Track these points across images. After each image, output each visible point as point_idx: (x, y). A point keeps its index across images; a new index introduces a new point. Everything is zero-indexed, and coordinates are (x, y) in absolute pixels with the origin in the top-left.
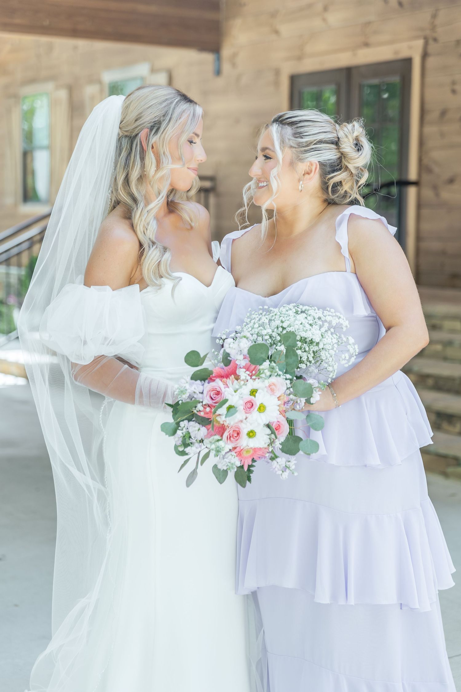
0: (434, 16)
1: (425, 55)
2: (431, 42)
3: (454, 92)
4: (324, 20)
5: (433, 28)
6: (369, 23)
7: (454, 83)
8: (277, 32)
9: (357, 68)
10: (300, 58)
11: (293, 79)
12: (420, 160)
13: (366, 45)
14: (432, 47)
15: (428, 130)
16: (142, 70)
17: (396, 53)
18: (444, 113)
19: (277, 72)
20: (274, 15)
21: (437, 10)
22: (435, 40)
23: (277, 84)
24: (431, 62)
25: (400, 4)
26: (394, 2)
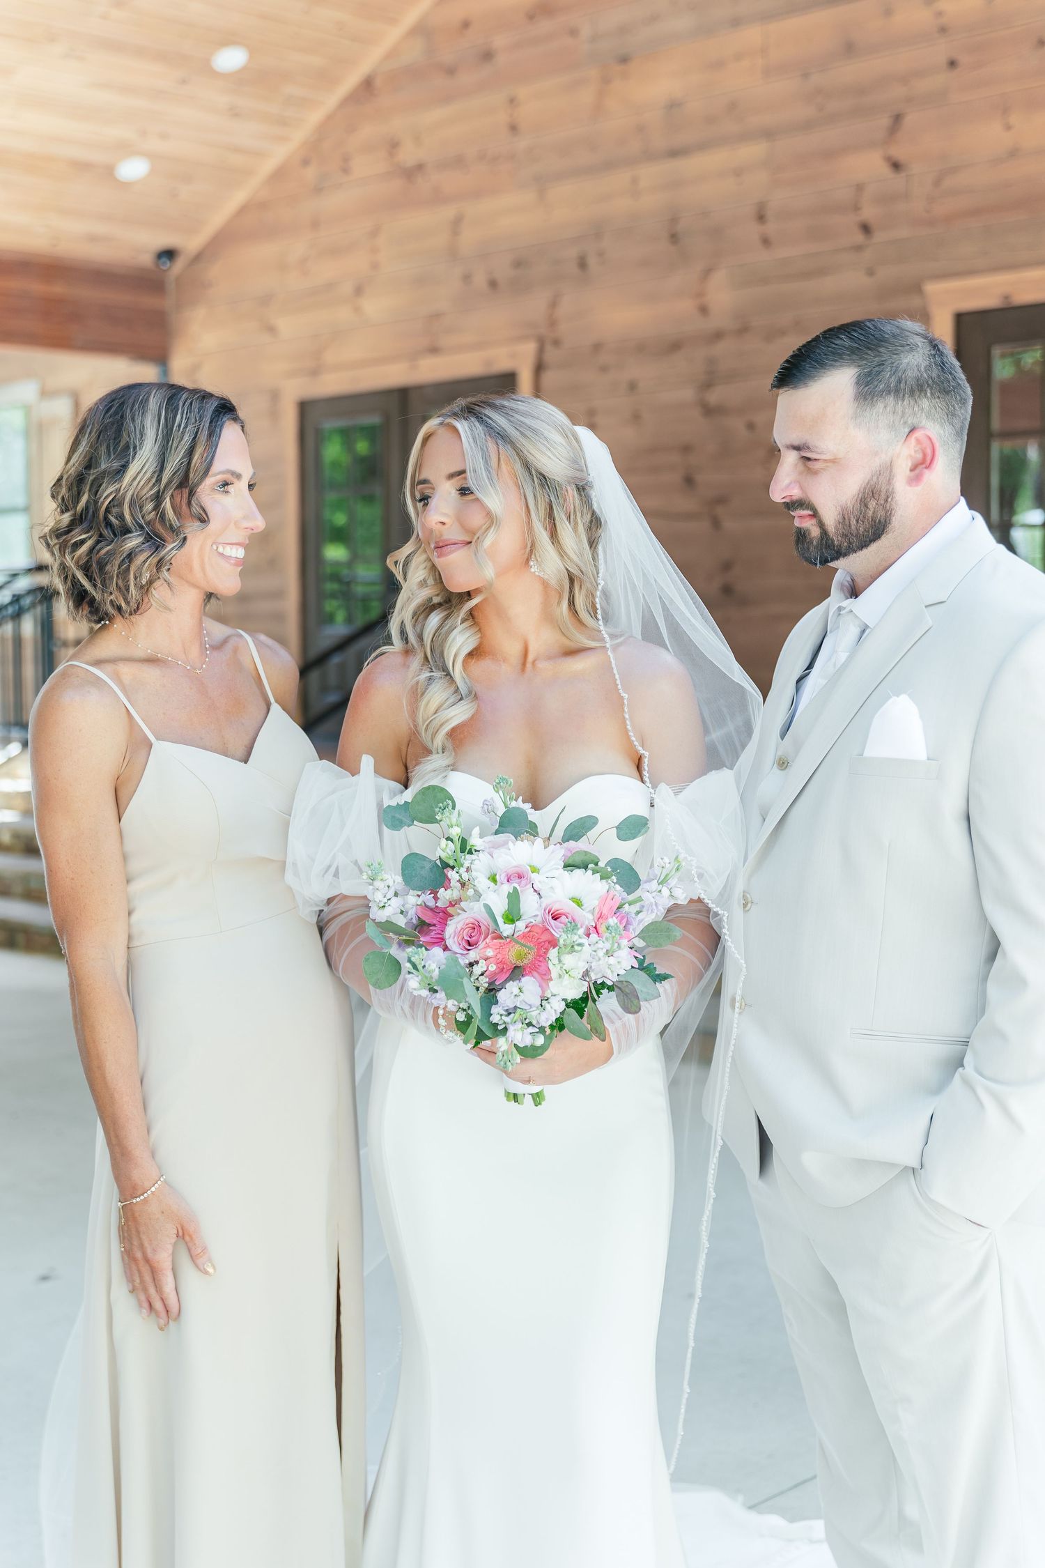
0: (553, 304)
1: (539, 368)
2: (549, 346)
4: (357, 310)
5: (552, 323)
6: (436, 316)
8: (271, 330)
9: (419, 388)
10: (315, 372)
11: (305, 408)
13: (434, 350)
14: (551, 355)
16: (27, 391)
17: (487, 364)
19: (275, 396)
20: (266, 300)
21: (558, 294)
22: (557, 343)
23: (274, 414)
24: (548, 378)
25: (493, 284)
26: (480, 280)
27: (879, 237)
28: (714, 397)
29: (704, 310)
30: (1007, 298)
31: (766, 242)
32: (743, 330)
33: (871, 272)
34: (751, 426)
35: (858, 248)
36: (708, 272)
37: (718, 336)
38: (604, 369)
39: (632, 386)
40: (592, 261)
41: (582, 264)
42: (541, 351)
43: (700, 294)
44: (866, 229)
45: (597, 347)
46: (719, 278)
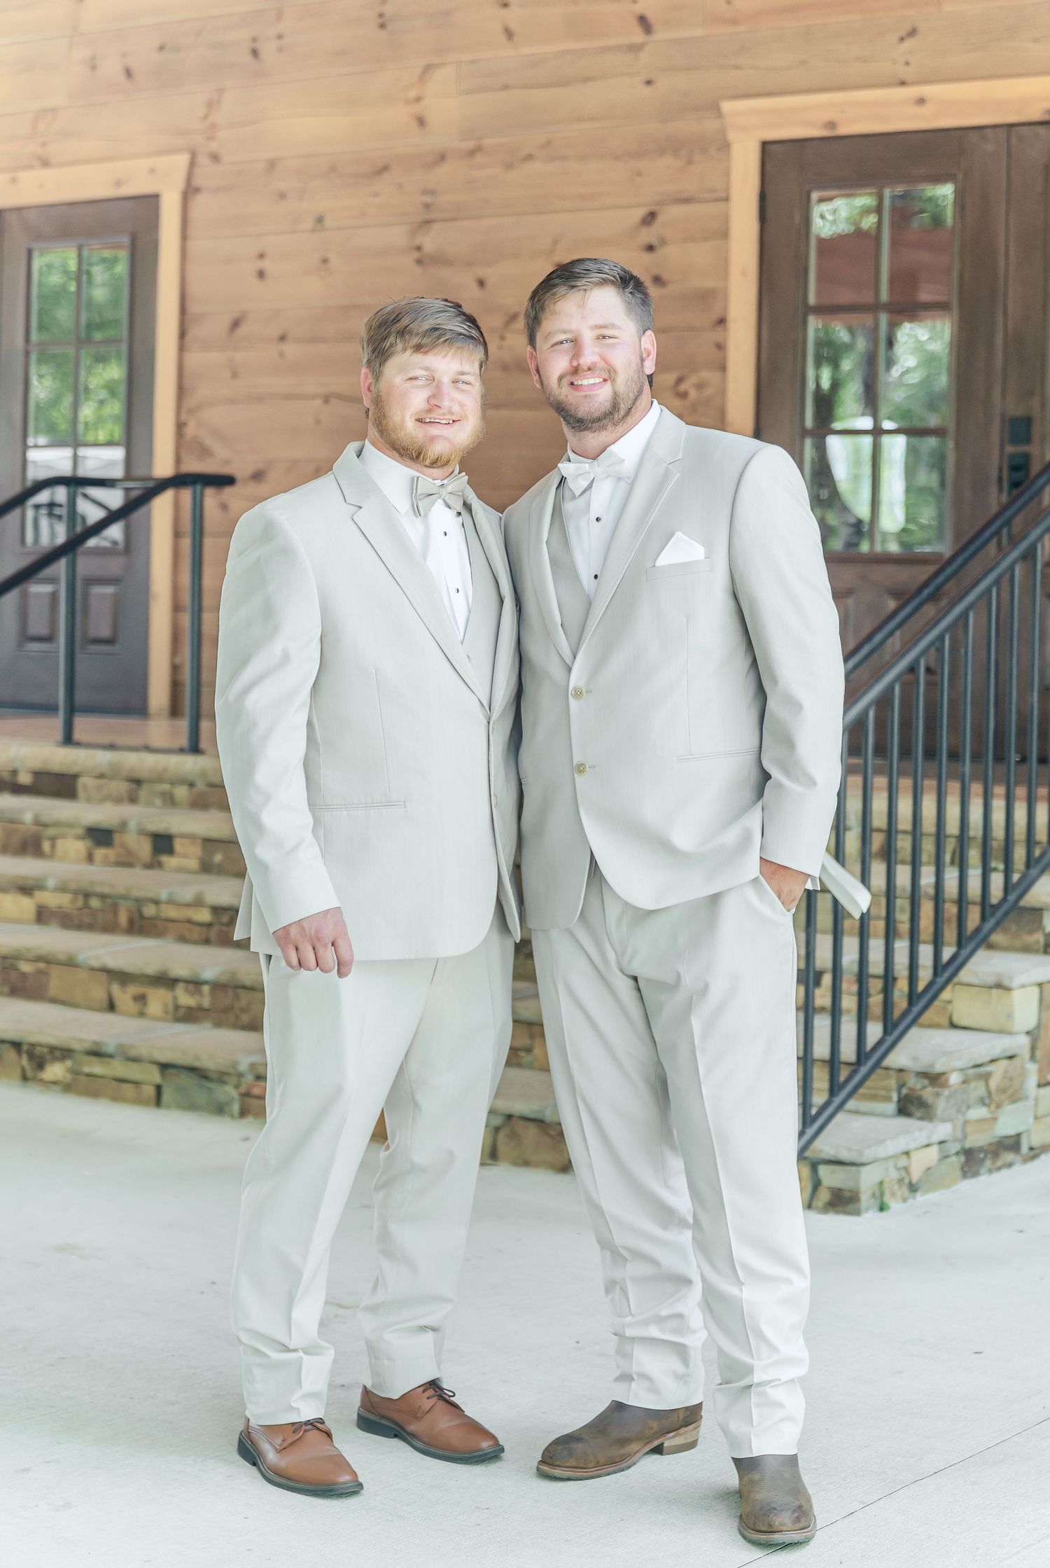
1: (190, 191)
2: (203, 160)
3: (261, 274)
5: (210, 130)
6: (47, 112)
7: (262, 256)
9: (19, 209)
12: (180, 426)
13: (45, 163)
14: (207, 174)
15: (194, 359)
17: (118, 183)
18: (236, 324)
21: (221, 91)
22: (215, 158)
24: (200, 204)
25: (128, 73)
26: (112, 67)
27: (659, 35)
28: (430, 243)
29: (421, 122)
30: (832, 125)
31: (509, 33)
32: (472, 153)
33: (649, 83)
34: (481, 283)
35: (635, 49)
36: (428, 68)
37: (442, 158)
38: (282, 196)
39: (320, 220)
40: (268, 49)
41: (255, 53)
42: (192, 164)
43: (418, 99)
44: (644, 22)
45: (272, 165)
46: (444, 77)
